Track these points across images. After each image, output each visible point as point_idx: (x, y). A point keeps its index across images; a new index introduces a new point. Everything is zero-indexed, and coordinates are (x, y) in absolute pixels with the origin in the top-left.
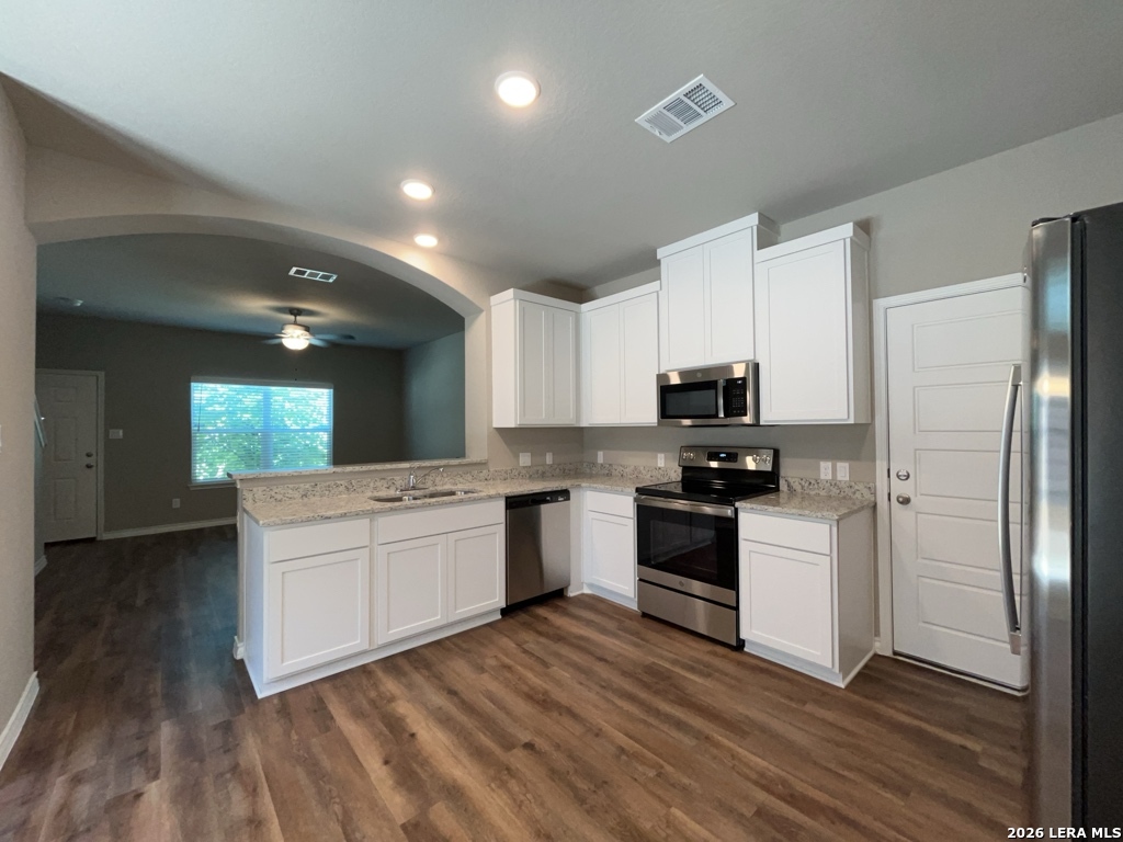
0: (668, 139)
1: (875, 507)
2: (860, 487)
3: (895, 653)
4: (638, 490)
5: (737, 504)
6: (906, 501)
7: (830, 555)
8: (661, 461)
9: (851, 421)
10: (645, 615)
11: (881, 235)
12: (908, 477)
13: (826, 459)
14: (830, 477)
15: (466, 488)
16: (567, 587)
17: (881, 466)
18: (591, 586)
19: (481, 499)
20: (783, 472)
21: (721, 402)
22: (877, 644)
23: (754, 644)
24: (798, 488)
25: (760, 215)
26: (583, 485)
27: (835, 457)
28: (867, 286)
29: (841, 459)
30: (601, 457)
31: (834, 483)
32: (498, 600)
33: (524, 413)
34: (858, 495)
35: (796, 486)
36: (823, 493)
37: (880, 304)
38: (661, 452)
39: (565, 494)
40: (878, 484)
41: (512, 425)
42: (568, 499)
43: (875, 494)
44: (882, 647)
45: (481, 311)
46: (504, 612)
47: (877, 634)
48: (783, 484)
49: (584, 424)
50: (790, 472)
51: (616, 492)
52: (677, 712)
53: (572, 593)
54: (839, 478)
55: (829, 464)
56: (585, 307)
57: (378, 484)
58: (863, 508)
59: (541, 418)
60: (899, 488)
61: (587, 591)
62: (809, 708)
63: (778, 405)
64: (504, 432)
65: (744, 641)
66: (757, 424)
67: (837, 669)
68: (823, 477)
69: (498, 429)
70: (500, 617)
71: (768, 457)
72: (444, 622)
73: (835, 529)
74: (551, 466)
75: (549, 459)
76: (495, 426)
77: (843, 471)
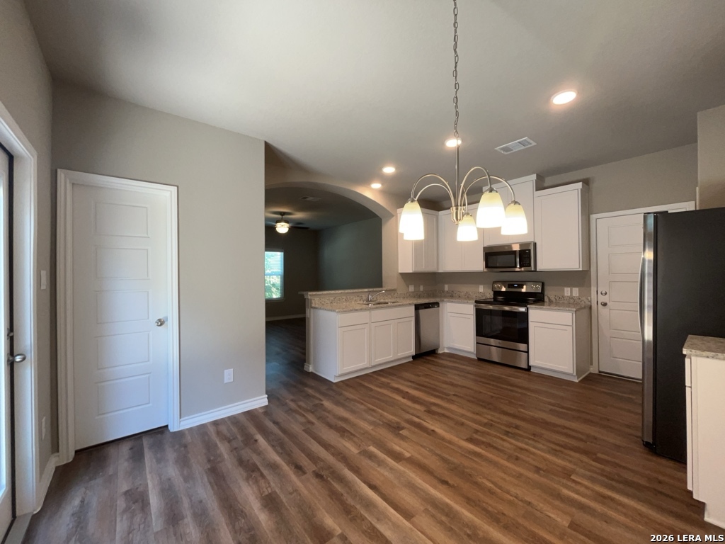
0: (506, 153)
1: (590, 307)
2: (584, 299)
3: (600, 372)
4: (476, 302)
5: (528, 306)
6: (605, 304)
7: (572, 326)
8: (481, 289)
9: (581, 269)
10: (479, 359)
11: (595, 186)
12: (606, 294)
13: (568, 286)
14: (569, 295)
15: (393, 301)
16: (437, 349)
17: (593, 289)
18: (449, 348)
19: (400, 306)
20: (546, 293)
21: (518, 260)
22: (591, 369)
23: (536, 367)
24: (554, 300)
25: (537, 176)
26: (445, 300)
27: (571, 285)
28: (588, 209)
29: (575, 286)
30: (446, 288)
31: (571, 297)
32: (412, 352)
33: (416, 266)
34: (583, 302)
35: (553, 299)
36: (566, 302)
37: (593, 217)
38: (481, 284)
39: (437, 304)
40: (592, 297)
41: (410, 271)
42: (438, 306)
43: (591, 301)
44: (594, 370)
45: (393, 216)
46: (414, 357)
47: (592, 364)
48: (546, 299)
49: (440, 271)
50: (550, 293)
51: (464, 303)
52: (509, 387)
53: (440, 352)
54: (574, 295)
55: (569, 289)
56: (441, 213)
57: (356, 298)
58: (585, 307)
59: (424, 268)
60: (602, 299)
61: (446, 351)
62: (564, 387)
63: (546, 261)
64: (403, 275)
65: (530, 367)
66: (535, 271)
67: (575, 374)
68: (566, 295)
69: (402, 274)
70: (412, 360)
71: (539, 287)
72: (393, 359)
73: (574, 315)
74: (422, 292)
75: (421, 288)
76: (400, 272)
77: (576, 292)
